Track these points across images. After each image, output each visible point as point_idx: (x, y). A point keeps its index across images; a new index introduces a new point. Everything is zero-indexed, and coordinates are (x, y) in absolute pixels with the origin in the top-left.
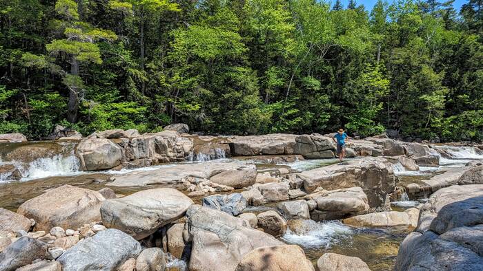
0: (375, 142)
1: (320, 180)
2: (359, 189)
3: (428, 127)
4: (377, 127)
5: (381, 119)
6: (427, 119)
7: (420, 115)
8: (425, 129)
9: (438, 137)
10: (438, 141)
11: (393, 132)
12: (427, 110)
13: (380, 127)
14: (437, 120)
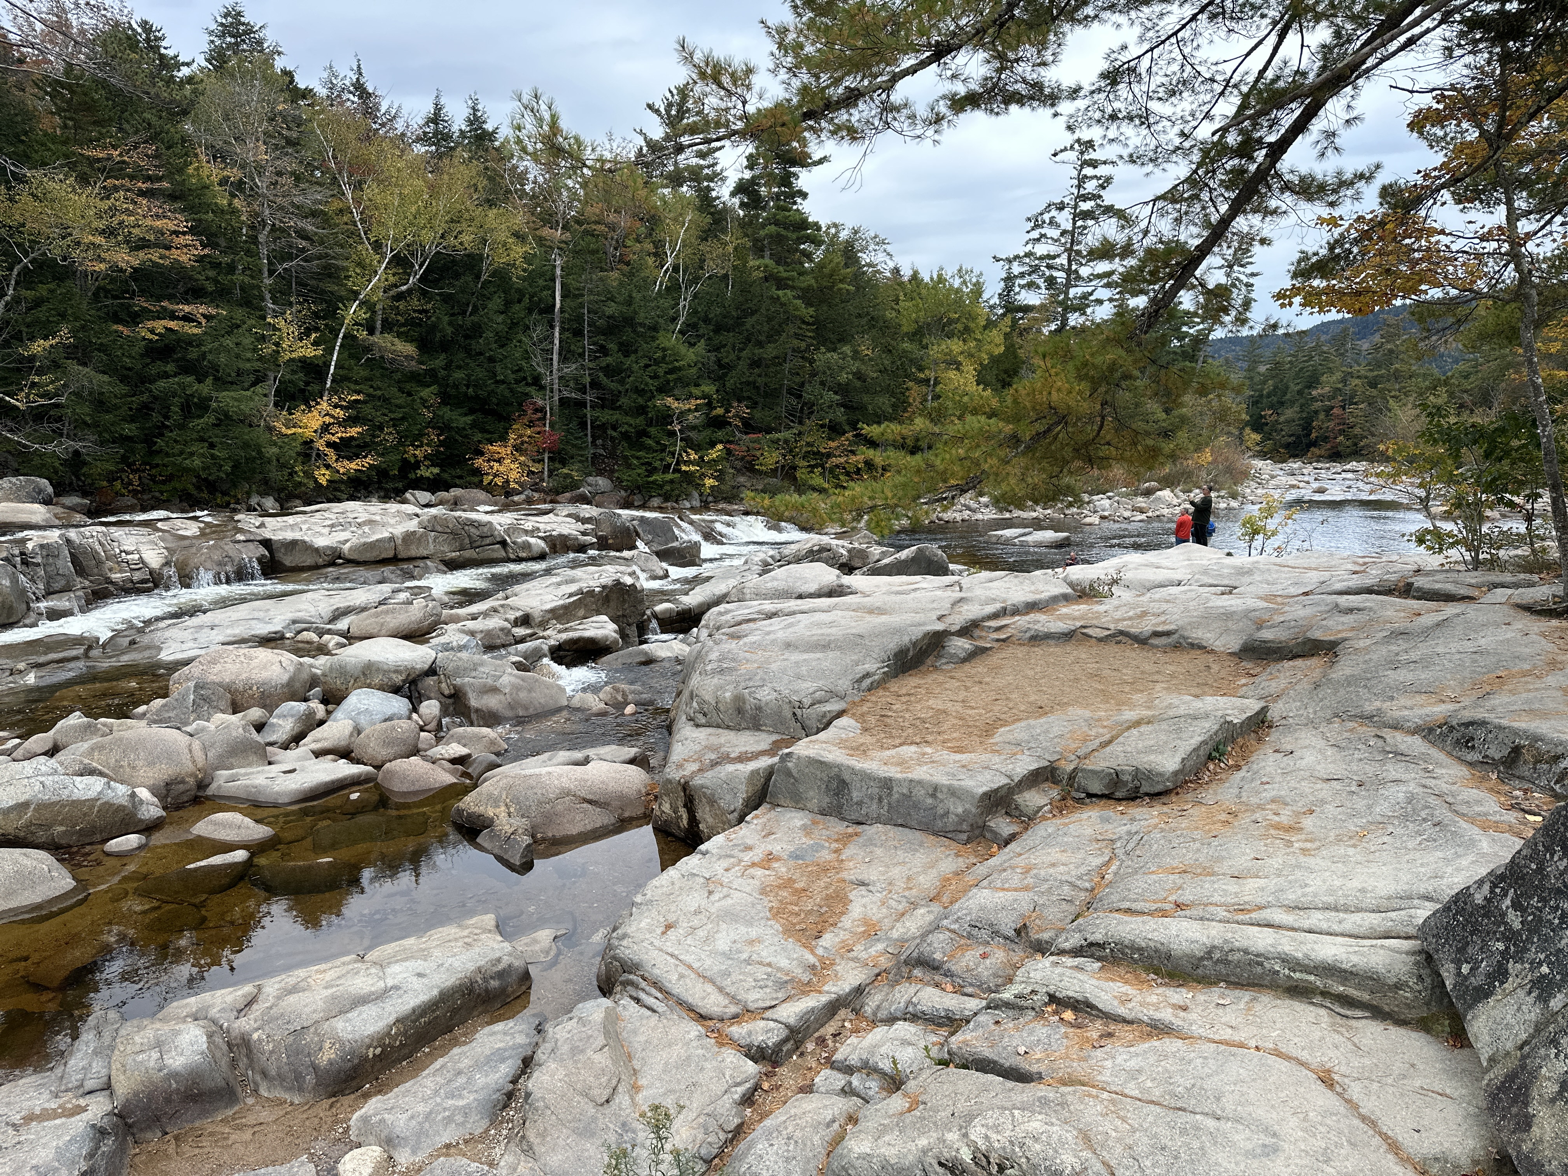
0: (578, 518)
1: (552, 611)
2: (604, 618)
3: (675, 471)
4: (565, 471)
5: (574, 451)
6: (673, 454)
7: (658, 443)
8: (669, 476)
9: (696, 495)
10: (696, 503)
11: (602, 482)
12: (672, 434)
13: (573, 471)
14: (693, 456)
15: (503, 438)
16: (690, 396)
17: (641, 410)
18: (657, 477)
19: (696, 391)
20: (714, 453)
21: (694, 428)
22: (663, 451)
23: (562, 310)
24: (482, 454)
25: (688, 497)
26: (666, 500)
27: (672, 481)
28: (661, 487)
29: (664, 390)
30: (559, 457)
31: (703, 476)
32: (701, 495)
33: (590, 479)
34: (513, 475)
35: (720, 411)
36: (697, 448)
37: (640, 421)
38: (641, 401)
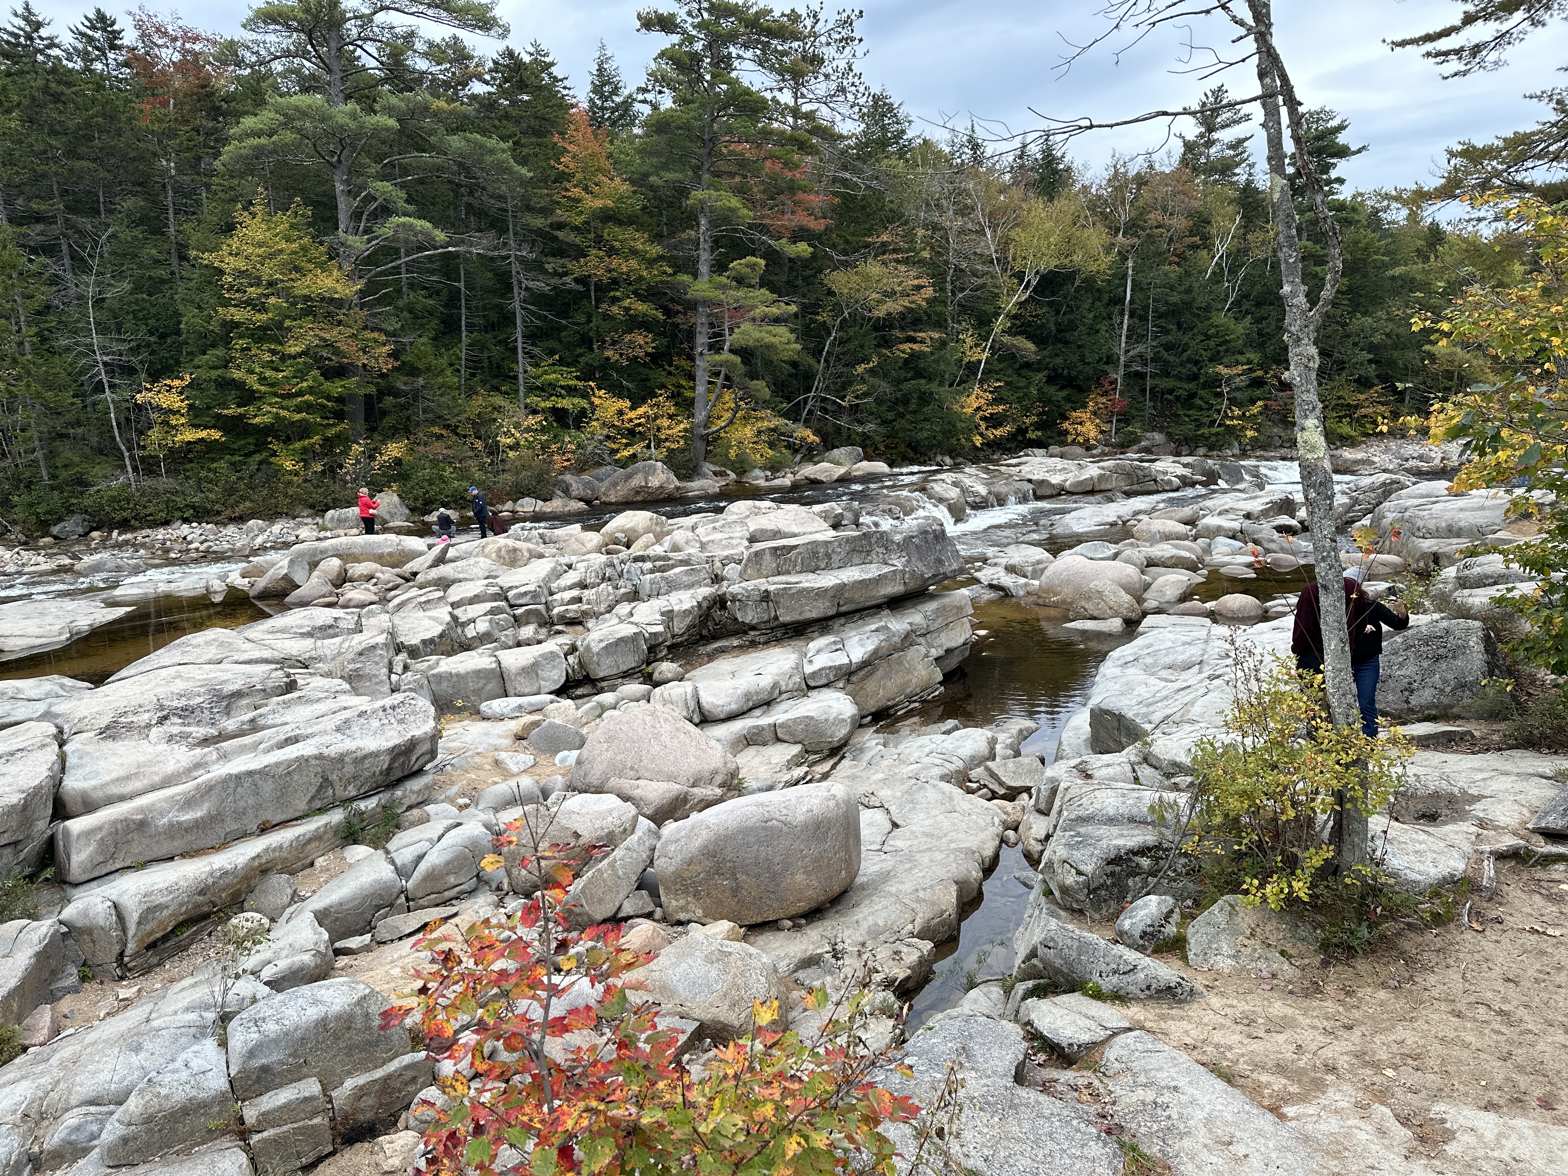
0: (1180, 464)
3: (1220, 425)
4: (1130, 429)
5: (1135, 413)
6: (1219, 412)
7: (1207, 403)
8: (1215, 430)
9: (1236, 444)
10: (1237, 451)
11: (1158, 437)
12: (1221, 395)
13: (1135, 428)
14: (1237, 412)
15: (1084, 406)
16: (1237, 363)
17: (1195, 377)
18: (1205, 431)
19: (1241, 358)
20: (1255, 410)
21: (1238, 389)
22: (1209, 409)
23: (1132, 302)
24: (1067, 419)
25: (1230, 446)
26: (1211, 449)
27: (1217, 434)
28: (1207, 439)
29: (1215, 359)
30: (1125, 419)
31: (1244, 428)
32: (1240, 444)
33: (1148, 435)
34: (1092, 434)
35: (1260, 373)
36: (1240, 405)
37: (1192, 386)
38: (1195, 369)
